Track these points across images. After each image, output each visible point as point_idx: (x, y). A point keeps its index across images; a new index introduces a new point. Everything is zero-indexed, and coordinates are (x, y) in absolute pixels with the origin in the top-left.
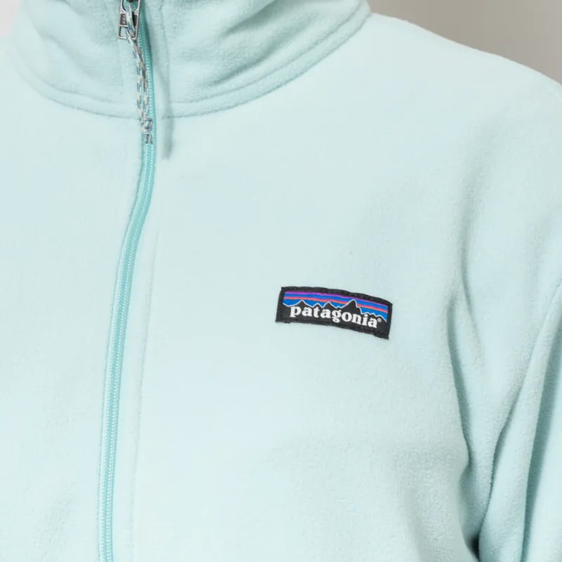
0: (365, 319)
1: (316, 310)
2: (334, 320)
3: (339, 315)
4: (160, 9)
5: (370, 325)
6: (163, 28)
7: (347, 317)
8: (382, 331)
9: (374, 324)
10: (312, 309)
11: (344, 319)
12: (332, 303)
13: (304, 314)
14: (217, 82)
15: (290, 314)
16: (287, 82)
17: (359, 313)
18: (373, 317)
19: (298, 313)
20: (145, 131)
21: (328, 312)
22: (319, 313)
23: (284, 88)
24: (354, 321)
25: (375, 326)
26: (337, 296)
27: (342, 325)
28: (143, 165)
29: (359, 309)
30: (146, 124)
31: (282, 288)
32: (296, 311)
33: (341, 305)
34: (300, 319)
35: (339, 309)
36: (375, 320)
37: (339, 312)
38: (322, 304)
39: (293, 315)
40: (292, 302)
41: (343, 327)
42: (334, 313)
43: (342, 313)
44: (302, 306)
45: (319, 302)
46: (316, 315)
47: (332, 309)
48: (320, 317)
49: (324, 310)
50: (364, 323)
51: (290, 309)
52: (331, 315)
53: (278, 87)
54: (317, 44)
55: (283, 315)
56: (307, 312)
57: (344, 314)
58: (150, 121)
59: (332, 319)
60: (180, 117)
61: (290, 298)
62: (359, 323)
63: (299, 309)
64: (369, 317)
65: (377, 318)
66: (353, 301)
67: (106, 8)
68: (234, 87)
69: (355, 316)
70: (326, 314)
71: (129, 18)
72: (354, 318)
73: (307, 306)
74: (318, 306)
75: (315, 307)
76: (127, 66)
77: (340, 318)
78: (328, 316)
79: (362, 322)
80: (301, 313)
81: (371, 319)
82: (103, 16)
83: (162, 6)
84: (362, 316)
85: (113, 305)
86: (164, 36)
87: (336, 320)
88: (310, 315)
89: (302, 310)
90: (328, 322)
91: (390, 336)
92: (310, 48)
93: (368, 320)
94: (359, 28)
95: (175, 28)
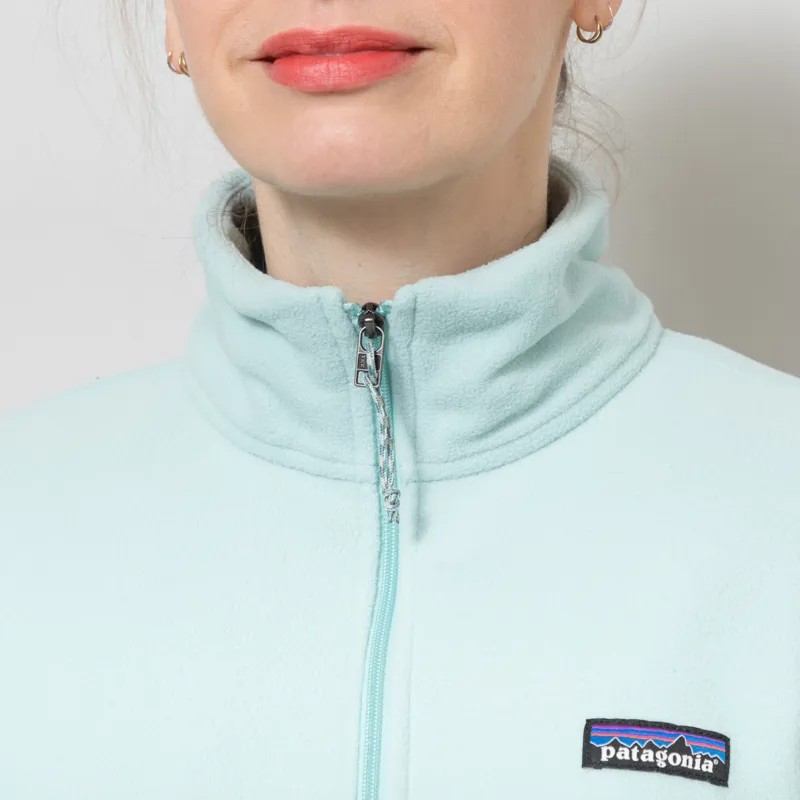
0: (698, 761)
1: (635, 751)
2: (659, 765)
3: (665, 757)
4: (408, 346)
5: (704, 769)
6: (411, 369)
7: (675, 759)
8: (720, 777)
9: (708, 767)
10: (630, 749)
11: (671, 762)
12: (655, 740)
13: (619, 757)
14: (479, 437)
15: (600, 757)
16: (568, 432)
17: (689, 754)
18: (707, 757)
19: (611, 756)
20: (391, 507)
21: (651, 753)
22: (639, 755)
23: (564, 440)
24: (684, 765)
25: (710, 770)
26: (661, 731)
27: (669, 770)
28: (382, 545)
29: (689, 748)
30: (392, 498)
31: (588, 721)
32: (608, 752)
33: (667, 743)
34: (615, 764)
35: (664, 749)
36: (710, 762)
37: (664, 753)
38: (642, 742)
39: (604, 758)
40: (603, 740)
41: (670, 774)
42: (658, 754)
43: (668, 754)
44: (616, 745)
45: (639, 740)
46: (635, 758)
47: (655, 750)
48: (640, 760)
49: (645, 751)
50: (697, 767)
51: (599, 749)
52: (655, 758)
53: (556, 439)
54: (603, 380)
55: (591, 758)
56: (623, 754)
57: (671, 755)
58: (397, 493)
59: (655, 763)
60: (431, 481)
61: (599, 735)
62: (690, 767)
63: (612, 750)
64: (703, 758)
65: (712, 760)
66: (681, 737)
67: (336, 344)
68: (500, 441)
69: (685, 757)
70: (648, 756)
71: (370, 361)
72: (684, 761)
73: (623, 746)
74: (636, 744)
75: (633, 747)
76: (360, 417)
77: (667, 761)
78: (651, 759)
79: (694, 765)
80: (615, 755)
81: (706, 761)
82: (331, 354)
83: (411, 341)
84: (694, 757)
85: (359, 740)
86: (412, 379)
87: (661, 764)
88: (627, 757)
89: (617, 751)
90: (651, 767)
91: (730, 782)
92: (596, 387)
93: (702, 763)
94: (653, 354)
95: (426, 369)
